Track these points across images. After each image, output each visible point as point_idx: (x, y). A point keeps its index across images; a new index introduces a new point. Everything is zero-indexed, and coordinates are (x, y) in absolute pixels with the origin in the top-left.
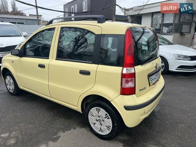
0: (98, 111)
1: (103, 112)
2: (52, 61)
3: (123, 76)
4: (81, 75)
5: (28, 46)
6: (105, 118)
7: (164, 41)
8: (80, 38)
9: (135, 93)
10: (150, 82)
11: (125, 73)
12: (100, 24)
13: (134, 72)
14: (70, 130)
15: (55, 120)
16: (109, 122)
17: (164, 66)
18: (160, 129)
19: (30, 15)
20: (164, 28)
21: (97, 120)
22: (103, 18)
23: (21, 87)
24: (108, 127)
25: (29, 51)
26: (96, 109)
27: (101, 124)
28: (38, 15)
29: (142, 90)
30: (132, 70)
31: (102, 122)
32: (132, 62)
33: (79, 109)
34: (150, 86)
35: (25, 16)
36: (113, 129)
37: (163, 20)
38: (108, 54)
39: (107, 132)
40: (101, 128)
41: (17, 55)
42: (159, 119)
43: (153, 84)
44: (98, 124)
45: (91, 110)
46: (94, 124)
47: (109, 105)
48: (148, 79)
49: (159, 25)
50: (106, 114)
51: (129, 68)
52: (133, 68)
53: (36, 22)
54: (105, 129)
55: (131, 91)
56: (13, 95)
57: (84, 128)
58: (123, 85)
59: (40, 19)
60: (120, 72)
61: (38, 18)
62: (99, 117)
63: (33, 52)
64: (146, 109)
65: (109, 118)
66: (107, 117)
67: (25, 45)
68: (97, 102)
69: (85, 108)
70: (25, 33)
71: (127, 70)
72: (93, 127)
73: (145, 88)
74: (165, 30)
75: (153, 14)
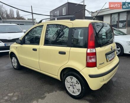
0: (72, 79)
1: (75, 80)
2: (41, 46)
3: (88, 54)
4: (59, 54)
5: (26, 38)
6: (76, 83)
7: (120, 33)
8: (61, 32)
9: (96, 66)
10: (108, 59)
11: (89, 52)
12: (72, 21)
13: (95, 51)
14: (53, 92)
15: (43, 85)
16: (79, 86)
17: (120, 50)
18: (116, 93)
19: (28, 19)
20: (120, 24)
21: (71, 85)
22: (74, 17)
23: (21, 64)
24: (78, 90)
25: (27, 41)
26: (70, 77)
27: (74, 88)
28: (33, 19)
29: (101, 64)
30: (93, 51)
31: (74, 86)
32: (94, 45)
33: (58, 78)
34: (107, 61)
35: (25, 19)
36: (82, 91)
37: (119, 19)
38: (79, 41)
39: (77, 94)
40: (73, 91)
41: (20, 43)
42: (116, 87)
43: (110, 61)
44: (71, 88)
45: (66, 78)
46: (69, 88)
47: (79, 75)
48: (106, 57)
49: (116, 22)
50: (77, 81)
51: (92, 49)
52: (94, 49)
53: (32, 23)
54: (76, 92)
55: (93, 65)
56: (16, 70)
57: (62, 91)
58: (87, 60)
59: (34, 21)
60: (86, 52)
61: (33, 21)
62: (72, 83)
63: (29, 41)
64: (105, 77)
65: (79, 84)
66: (77, 83)
67: (24, 37)
68: (71, 73)
69: (62, 77)
70: (24, 30)
71: (90, 50)
72: (68, 90)
73: (103, 63)
74: (121, 25)
75: (111, 14)
